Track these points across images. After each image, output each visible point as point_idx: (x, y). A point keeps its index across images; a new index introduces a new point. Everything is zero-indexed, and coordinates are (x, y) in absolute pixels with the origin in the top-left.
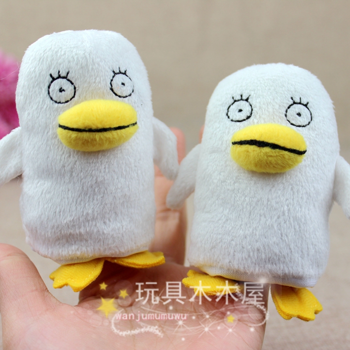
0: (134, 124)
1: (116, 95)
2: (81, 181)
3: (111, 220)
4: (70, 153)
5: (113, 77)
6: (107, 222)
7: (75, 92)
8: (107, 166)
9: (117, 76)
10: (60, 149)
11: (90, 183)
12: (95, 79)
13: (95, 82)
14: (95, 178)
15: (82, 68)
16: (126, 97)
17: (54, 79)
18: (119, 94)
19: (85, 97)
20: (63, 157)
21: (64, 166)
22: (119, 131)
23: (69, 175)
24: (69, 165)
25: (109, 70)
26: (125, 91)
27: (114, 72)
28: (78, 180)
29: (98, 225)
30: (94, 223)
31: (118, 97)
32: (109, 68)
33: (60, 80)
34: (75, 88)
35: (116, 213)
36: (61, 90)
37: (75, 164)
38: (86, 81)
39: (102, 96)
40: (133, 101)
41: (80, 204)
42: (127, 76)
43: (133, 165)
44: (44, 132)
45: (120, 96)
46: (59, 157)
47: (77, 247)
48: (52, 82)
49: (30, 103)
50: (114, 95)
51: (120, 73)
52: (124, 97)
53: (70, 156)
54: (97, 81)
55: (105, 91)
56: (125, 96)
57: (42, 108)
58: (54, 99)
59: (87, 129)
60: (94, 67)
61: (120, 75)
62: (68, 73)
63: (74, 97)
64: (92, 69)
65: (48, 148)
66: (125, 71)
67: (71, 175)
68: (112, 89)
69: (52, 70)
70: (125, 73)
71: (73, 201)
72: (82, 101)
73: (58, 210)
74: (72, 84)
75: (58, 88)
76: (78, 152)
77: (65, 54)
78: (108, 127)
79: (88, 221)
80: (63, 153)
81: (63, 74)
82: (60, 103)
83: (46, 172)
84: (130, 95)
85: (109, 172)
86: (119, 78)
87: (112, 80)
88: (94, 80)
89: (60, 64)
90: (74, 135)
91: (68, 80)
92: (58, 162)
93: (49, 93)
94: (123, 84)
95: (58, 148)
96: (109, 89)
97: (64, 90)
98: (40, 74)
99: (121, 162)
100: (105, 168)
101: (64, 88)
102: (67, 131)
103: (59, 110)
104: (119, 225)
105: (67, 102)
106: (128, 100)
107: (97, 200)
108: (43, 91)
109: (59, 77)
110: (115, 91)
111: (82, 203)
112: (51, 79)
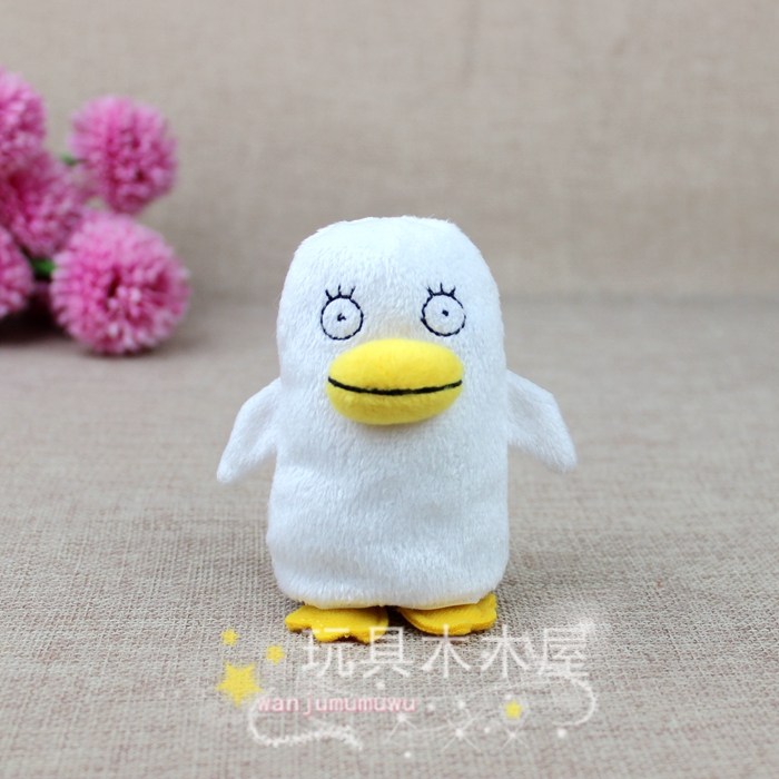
0: (455, 385)
1: (431, 330)
2: (359, 474)
3: (406, 544)
4: (346, 424)
5: (429, 300)
6: (400, 547)
7: (362, 322)
8: (404, 452)
9: (435, 298)
10: (330, 417)
11: (373, 479)
12: (396, 301)
13: (394, 307)
14: (382, 471)
15: (375, 281)
16: (449, 334)
17: (331, 299)
18: (436, 328)
19: (377, 331)
20: (333, 431)
21: (335, 447)
22: (423, 396)
23: (341, 461)
24: (342, 445)
25: (421, 288)
26: (448, 324)
27: (430, 291)
28: (355, 473)
29: (384, 551)
30: (378, 548)
31: (433, 334)
32: (422, 284)
33: (340, 300)
34: (362, 315)
35: (414, 533)
36: (340, 318)
37: (352, 444)
38: (380, 305)
39: (406, 333)
40: (461, 343)
41: (356, 514)
42: (455, 299)
43: (451, 454)
44: (308, 387)
45: (437, 334)
46: (326, 430)
47: (348, 588)
48: (328, 303)
49: (293, 336)
50: (427, 330)
51: (442, 293)
52: (445, 335)
53: (345, 430)
54: (398, 305)
55: (412, 323)
56: (446, 332)
57: (308, 346)
58: (327, 330)
59: (369, 389)
60: (395, 281)
61: (443, 297)
62: (353, 290)
63: (359, 330)
64: (392, 284)
65: (312, 414)
66: (453, 291)
67: (345, 462)
68: (424, 321)
69: (328, 283)
70: (451, 295)
71: (344, 508)
72: (372, 339)
73: (319, 521)
74: (359, 308)
75: (335, 314)
76: (359, 424)
77: (351, 258)
78: (404, 387)
79: (369, 543)
80: (335, 424)
81: (345, 292)
82: (335, 338)
83: (305, 454)
84: (457, 332)
85: (407, 462)
86: (440, 303)
87: (425, 305)
88: (393, 304)
89: (342, 275)
90: (350, 396)
91: (353, 302)
92: (325, 438)
93: (322, 322)
94: (446, 313)
95: (328, 414)
96: (418, 320)
97: (344, 318)
98: (310, 290)
99: (429, 447)
100: (401, 455)
101: (344, 314)
102: (338, 389)
103: (334, 351)
104: (420, 555)
105: (348, 338)
106: (452, 341)
107: (384, 508)
108: (313, 318)
109: (340, 296)
110: (429, 323)
111: (360, 512)
112: (327, 299)
